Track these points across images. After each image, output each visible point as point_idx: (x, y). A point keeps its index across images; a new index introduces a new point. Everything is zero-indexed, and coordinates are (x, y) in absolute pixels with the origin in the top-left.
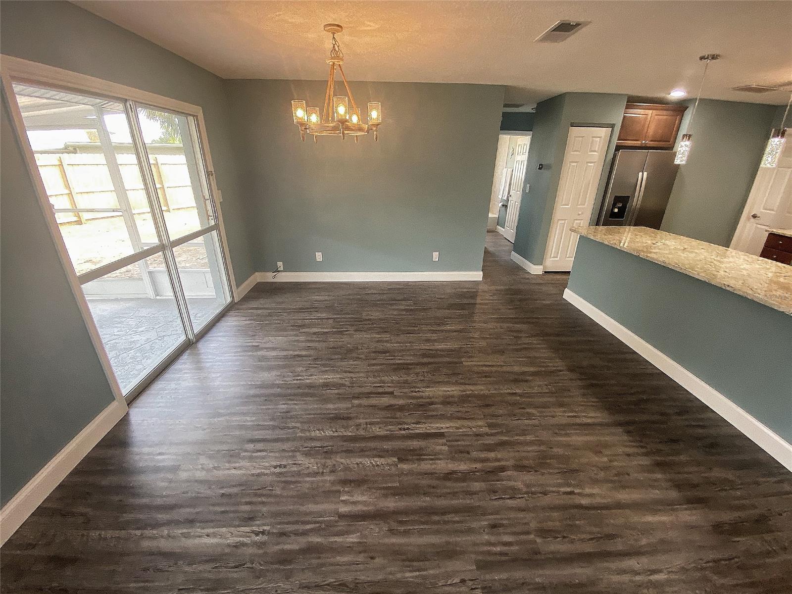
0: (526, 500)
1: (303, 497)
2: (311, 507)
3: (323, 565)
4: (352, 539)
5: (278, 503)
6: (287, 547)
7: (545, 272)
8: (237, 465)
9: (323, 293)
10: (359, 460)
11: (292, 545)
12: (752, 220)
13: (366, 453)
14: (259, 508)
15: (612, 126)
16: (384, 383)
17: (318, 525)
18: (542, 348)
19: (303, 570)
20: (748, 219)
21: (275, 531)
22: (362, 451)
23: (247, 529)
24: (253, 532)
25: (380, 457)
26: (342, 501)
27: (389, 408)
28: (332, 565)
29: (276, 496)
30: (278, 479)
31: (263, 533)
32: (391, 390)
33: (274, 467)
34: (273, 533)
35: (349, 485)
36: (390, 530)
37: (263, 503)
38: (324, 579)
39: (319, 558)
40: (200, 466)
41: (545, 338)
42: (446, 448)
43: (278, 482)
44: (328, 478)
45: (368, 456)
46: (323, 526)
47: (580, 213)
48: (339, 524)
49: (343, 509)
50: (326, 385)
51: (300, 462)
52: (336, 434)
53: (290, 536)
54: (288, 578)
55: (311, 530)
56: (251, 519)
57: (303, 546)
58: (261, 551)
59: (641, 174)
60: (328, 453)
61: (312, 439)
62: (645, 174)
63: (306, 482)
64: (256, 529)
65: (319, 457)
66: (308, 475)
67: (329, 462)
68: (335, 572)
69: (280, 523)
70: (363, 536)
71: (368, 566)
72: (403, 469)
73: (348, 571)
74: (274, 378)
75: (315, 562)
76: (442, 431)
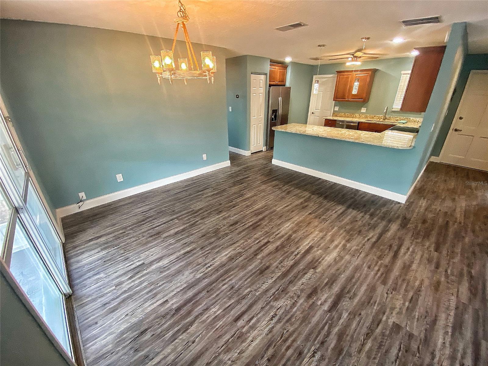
0: (364, 251)
1: (305, 319)
2: (315, 320)
3: (352, 336)
4: (345, 315)
5: (300, 334)
6: (332, 345)
7: (251, 153)
8: (250, 339)
9: (139, 205)
10: (300, 282)
11: (332, 342)
12: (312, 115)
13: (299, 277)
14: (295, 345)
15: (266, 74)
16: (258, 239)
17: (328, 324)
18: (293, 190)
19: (350, 346)
20: (311, 115)
21: (318, 346)
22: (296, 277)
23: (306, 360)
24: (311, 357)
25: (306, 273)
26: (321, 305)
27: (277, 249)
28: (354, 332)
29: (294, 332)
30: (282, 323)
31: (315, 352)
32: (266, 241)
33: (271, 320)
34: (319, 347)
35: (313, 296)
36: (350, 298)
37: (294, 341)
38: (360, 341)
39: (348, 335)
40: (230, 362)
41: (290, 184)
42: (320, 251)
43: (284, 324)
44: (301, 301)
45: (301, 278)
46: (330, 322)
47: (260, 120)
48: (333, 315)
49: (326, 307)
50: (231, 259)
51: (279, 306)
52: (274, 279)
53: (326, 341)
54: (350, 356)
55: (329, 328)
56: (300, 354)
57: (336, 337)
58: (327, 360)
59: (279, 98)
60: (284, 291)
61: (267, 291)
62: (281, 98)
63: (296, 312)
64: (309, 355)
65: (283, 296)
66: (291, 308)
67: (291, 294)
68: (359, 334)
69: (315, 340)
70: (347, 310)
71: (363, 319)
72: (320, 272)
73: (361, 328)
74: (192, 275)
75: (348, 338)
76: (310, 245)
